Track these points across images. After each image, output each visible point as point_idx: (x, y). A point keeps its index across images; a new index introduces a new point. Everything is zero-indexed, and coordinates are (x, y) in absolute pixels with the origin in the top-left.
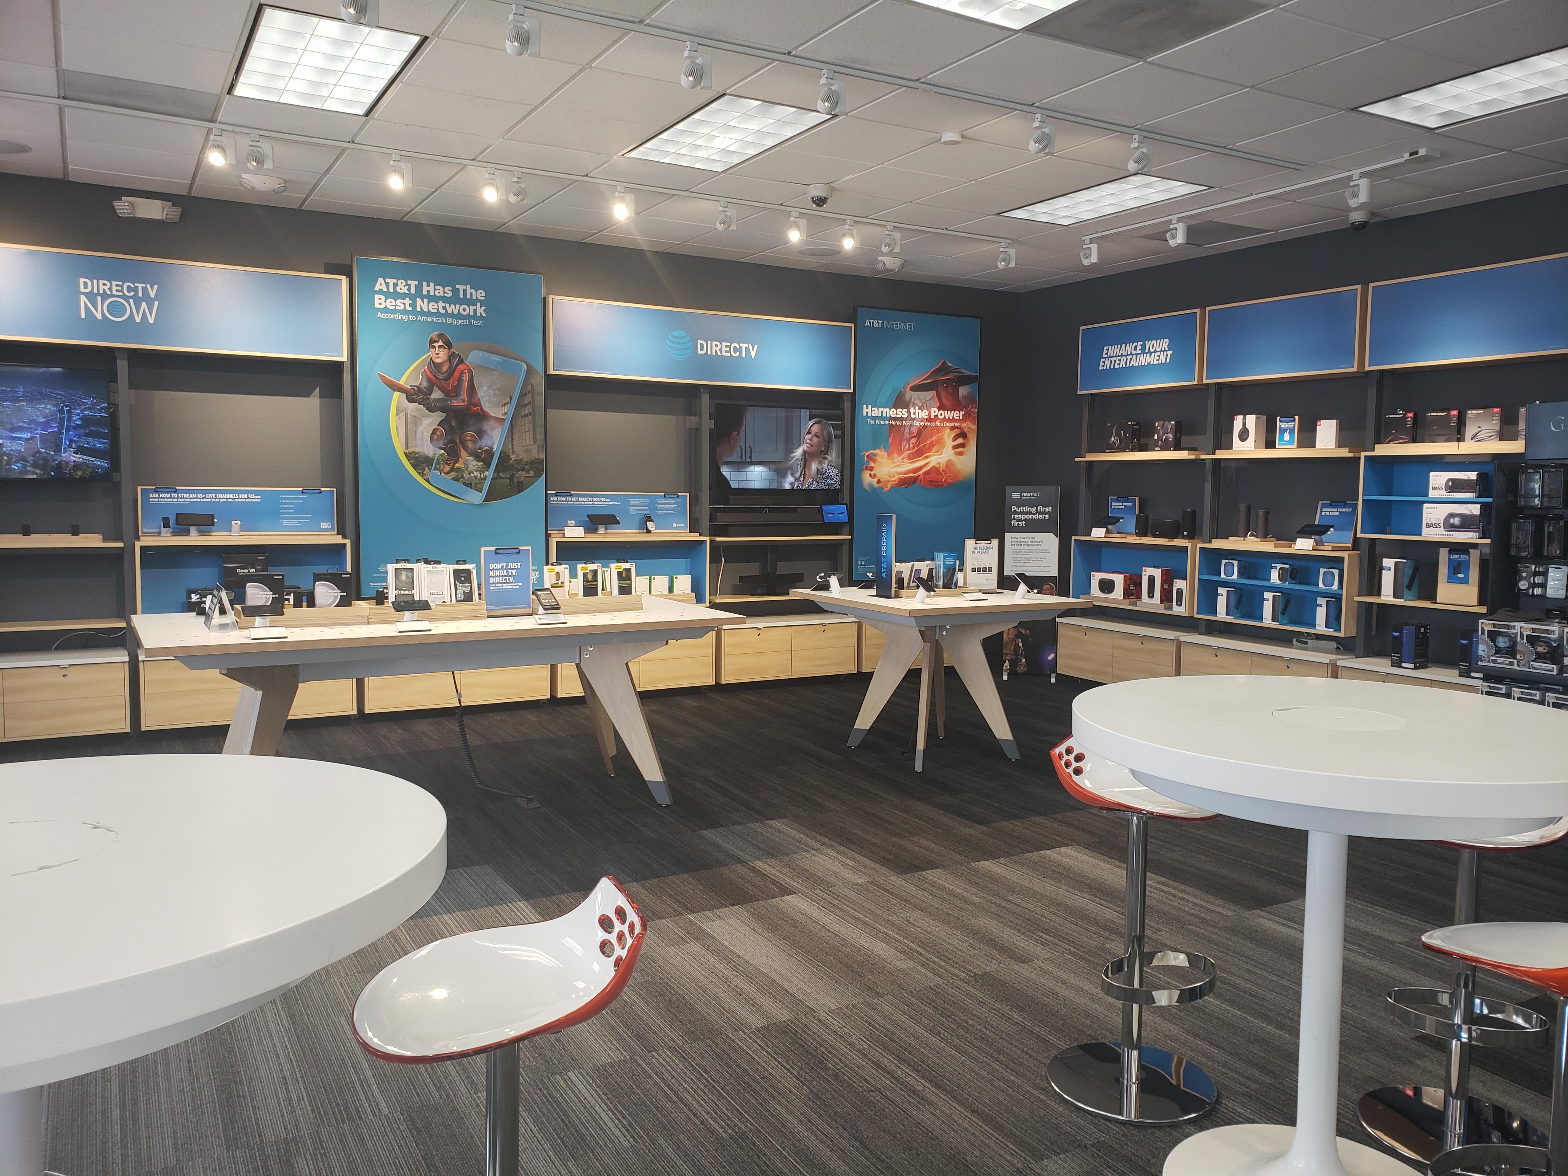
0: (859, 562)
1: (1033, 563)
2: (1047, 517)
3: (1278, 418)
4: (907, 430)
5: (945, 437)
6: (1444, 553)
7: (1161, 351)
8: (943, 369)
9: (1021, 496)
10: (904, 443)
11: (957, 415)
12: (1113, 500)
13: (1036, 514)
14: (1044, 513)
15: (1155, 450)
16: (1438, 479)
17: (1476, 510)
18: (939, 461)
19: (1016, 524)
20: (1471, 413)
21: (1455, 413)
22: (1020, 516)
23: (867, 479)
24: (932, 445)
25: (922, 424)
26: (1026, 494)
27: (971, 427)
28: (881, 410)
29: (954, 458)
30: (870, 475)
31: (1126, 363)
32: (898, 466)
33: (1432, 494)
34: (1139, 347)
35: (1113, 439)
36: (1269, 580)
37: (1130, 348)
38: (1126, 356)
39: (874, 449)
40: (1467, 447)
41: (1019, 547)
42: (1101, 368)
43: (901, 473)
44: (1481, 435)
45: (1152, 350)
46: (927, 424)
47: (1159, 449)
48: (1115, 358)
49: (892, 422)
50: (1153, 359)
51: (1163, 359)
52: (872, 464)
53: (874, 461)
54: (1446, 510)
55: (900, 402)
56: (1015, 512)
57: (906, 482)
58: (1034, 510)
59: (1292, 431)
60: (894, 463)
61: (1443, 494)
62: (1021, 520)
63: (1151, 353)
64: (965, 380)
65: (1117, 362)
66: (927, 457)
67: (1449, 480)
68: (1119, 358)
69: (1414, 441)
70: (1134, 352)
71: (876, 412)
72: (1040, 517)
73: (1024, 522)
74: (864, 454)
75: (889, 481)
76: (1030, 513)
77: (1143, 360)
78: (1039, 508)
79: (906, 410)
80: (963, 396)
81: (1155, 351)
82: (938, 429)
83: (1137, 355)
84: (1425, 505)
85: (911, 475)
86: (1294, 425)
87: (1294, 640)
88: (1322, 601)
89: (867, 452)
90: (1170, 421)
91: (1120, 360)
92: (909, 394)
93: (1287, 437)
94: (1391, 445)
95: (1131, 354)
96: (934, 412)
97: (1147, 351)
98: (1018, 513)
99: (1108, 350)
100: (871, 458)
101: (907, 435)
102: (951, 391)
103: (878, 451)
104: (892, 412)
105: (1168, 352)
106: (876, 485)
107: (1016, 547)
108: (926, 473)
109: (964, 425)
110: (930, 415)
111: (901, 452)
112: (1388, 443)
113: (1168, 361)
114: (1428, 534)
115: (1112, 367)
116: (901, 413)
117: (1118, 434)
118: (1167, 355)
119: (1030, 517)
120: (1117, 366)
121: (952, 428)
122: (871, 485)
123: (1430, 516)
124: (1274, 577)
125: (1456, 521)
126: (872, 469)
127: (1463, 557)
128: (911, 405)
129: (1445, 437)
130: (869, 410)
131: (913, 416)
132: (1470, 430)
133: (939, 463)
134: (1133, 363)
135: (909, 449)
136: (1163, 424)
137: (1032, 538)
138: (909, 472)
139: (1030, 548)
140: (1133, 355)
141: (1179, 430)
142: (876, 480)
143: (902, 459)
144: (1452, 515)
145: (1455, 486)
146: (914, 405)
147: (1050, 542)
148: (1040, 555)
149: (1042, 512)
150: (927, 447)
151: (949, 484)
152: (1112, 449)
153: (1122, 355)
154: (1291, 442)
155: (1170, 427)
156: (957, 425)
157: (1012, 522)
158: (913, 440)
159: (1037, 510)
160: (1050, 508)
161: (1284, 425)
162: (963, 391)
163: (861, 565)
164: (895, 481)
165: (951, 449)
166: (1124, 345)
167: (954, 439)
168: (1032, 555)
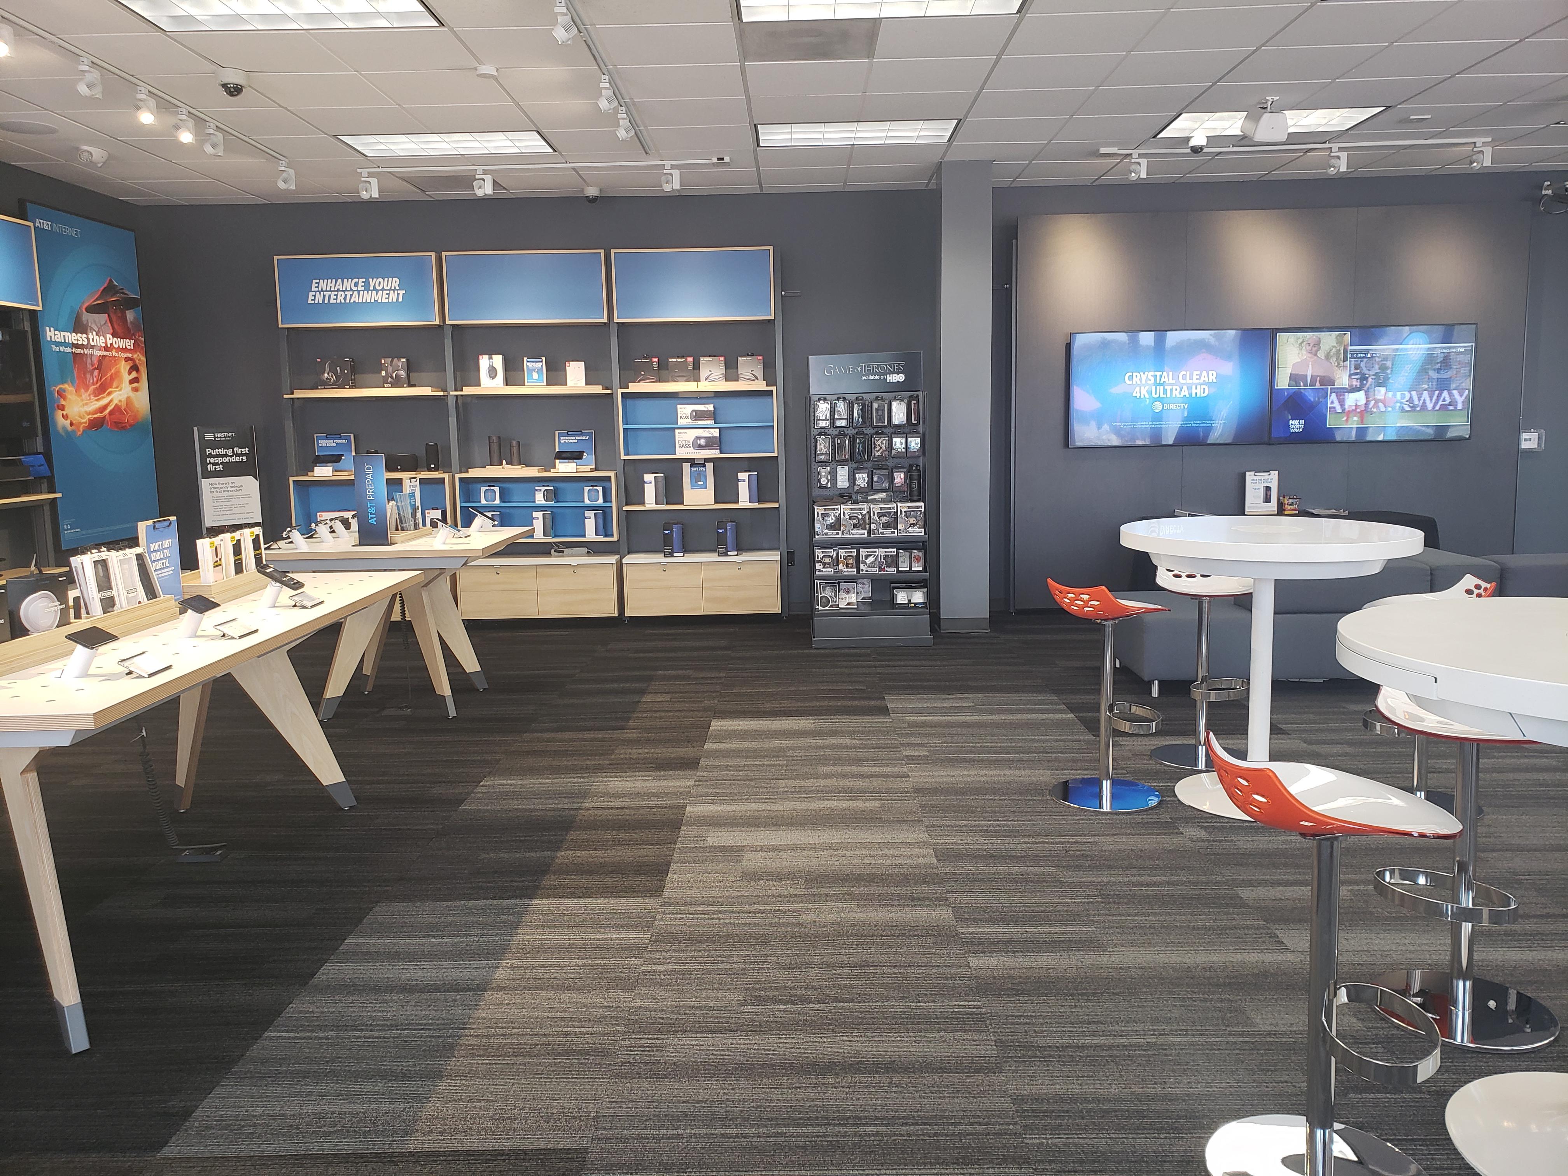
0: (65, 526)
1: (235, 510)
2: (245, 458)
3: (525, 359)
4: (89, 361)
5: (122, 370)
6: (686, 467)
7: (390, 290)
8: (110, 289)
9: (215, 437)
10: (88, 376)
11: (128, 343)
12: (319, 438)
13: (232, 456)
14: (241, 455)
15: (384, 387)
16: (685, 410)
17: (716, 433)
18: (120, 398)
19: (213, 468)
20: (703, 360)
21: (690, 359)
22: (216, 460)
23: (61, 422)
24: (112, 378)
25: (101, 353)
26: (220, 435)
27: (140, 358)
28: (63, 333)
29: (132, 394)
30: (63, 416)
31: (345, 299)
32: (86, 404)
33: (681, 422)
34: (361, 284)
35: (326, 375)
36: (534, 502)
37: (348, 284)
38: (344, 291)
39: (63, 383)
40: (704, 386)
41: (219, 494)
42: (310, 302)
43: (89, 414)
44: (712, 377)
45: (378, 288)
46: (105, 353)
47: (390, 385)
48: (330, 293)
49: (75, 350)
50: (381, 297)
51: (393, 297)
52: (63, 402)
53: (64, 398)
54: (691, 435)
55: (79, 327)
56: (211, 456)
57: (96, 424)
58: (230, 452)
59: (540, 371)
60: (82, 400)
61: (688, 422)
62: (217, 464)
63: (377, 291)
64: (131, 303)
65: (333, 297)
66: (109, 394)
67: (693, 411)
68: (336, 293)
69: (659, 380)
70: (354, 288)
71: (59, 336)
72: (238, 459)
73: (221, 466)
74: (54, 389)
75: (81, 423)
76: (226, 456)
77: (367, 297)
78: (235, 450)
79: (85, 336)
80: (131, 322)
81: (383, 289)
82: (115, 360)
83: (359, 291)
84: (677, 431)
85: (99, 415)
86: (542, 366)
87: (553, 551)
88: (590, 514)
89: (56, 387)
90: (399, 358)
91: (337, 295)
92: (86, 317)
93: (535, 375)
94: (641, 383)
95: (351, 290)
96: (110, 339)
97: (372, 288)
98: (214, 456)
99: (318, 283)
100: (61, 394)
101: (90, 367)
102: (120, 315)
103: (66, 386)
104: (73, 338)
105: (399, 292)
106: (69, 428)
107: (215, 494)
108: (111, 413)
109: (135, 356)
110: (106, 343)
111: (87, 390)
112: (639, 382)
113: (400, 300)
114: (681, 453)
115: (326, 301)
116: (81, 339)
117: (333, 370)
118: (398, 294)
119: (225, 460)
120: (332, 301)
121: (127, 359)
122: (64, 428)
123: (681, 439)
124: (539, 498)
125: (702, 442)
126: (63, 408)
127: (701, 469)
128: (89, 331)
129: (685, 378)
130: (52, 334)
131: (92, 344)
132: (704, 373)
133: (120, 401)
134: (355, 299)
135: (93, 384)
136: (392, 361)
137: (232, 483)
138: (95, 412)
139: (230, 494)
140: (354, 291)
141: (409, 368)
142: (68, 422)
143: (89, 395)
144: (699, 438)
145: (698, 415)
146: (92, 329)
147: (250, 485)
148: (241, 501)
149: (238, 455)
150: (108, 381)
151: (131, 425)
152: (326, 385)
153: (338, 290)
154: (539, 380)
155: (400, 364)
156: (130, 355)
157: (209, 467)
158: (96, 373)
159: (233, 452)
160: (247, 449)
161: (531, 365)
162: (130, 315)
163: (68, 529)
164: (85, 423)
165: (128, 383)
166: (340, 281)
167: (130, 373)
168: (234, 502)
